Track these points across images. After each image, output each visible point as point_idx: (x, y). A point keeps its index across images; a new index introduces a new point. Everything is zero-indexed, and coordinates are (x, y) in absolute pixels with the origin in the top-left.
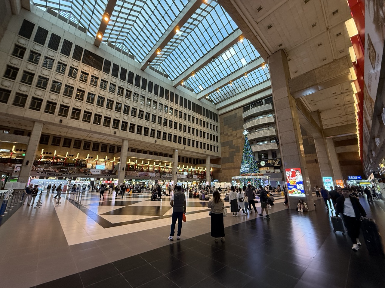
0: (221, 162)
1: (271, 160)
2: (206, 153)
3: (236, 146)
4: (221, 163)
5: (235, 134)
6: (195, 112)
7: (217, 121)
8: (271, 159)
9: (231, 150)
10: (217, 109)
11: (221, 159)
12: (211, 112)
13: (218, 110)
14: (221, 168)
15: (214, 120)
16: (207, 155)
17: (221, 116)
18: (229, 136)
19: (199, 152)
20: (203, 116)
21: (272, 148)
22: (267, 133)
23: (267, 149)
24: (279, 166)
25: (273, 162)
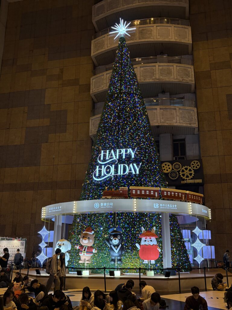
1: (172, 163)
3: (54, 108)
8: (171, 160)
21: (181, 121)
22: (171, 74)
23: (167, 123)
24: (198, 183)
25: (179, 171)
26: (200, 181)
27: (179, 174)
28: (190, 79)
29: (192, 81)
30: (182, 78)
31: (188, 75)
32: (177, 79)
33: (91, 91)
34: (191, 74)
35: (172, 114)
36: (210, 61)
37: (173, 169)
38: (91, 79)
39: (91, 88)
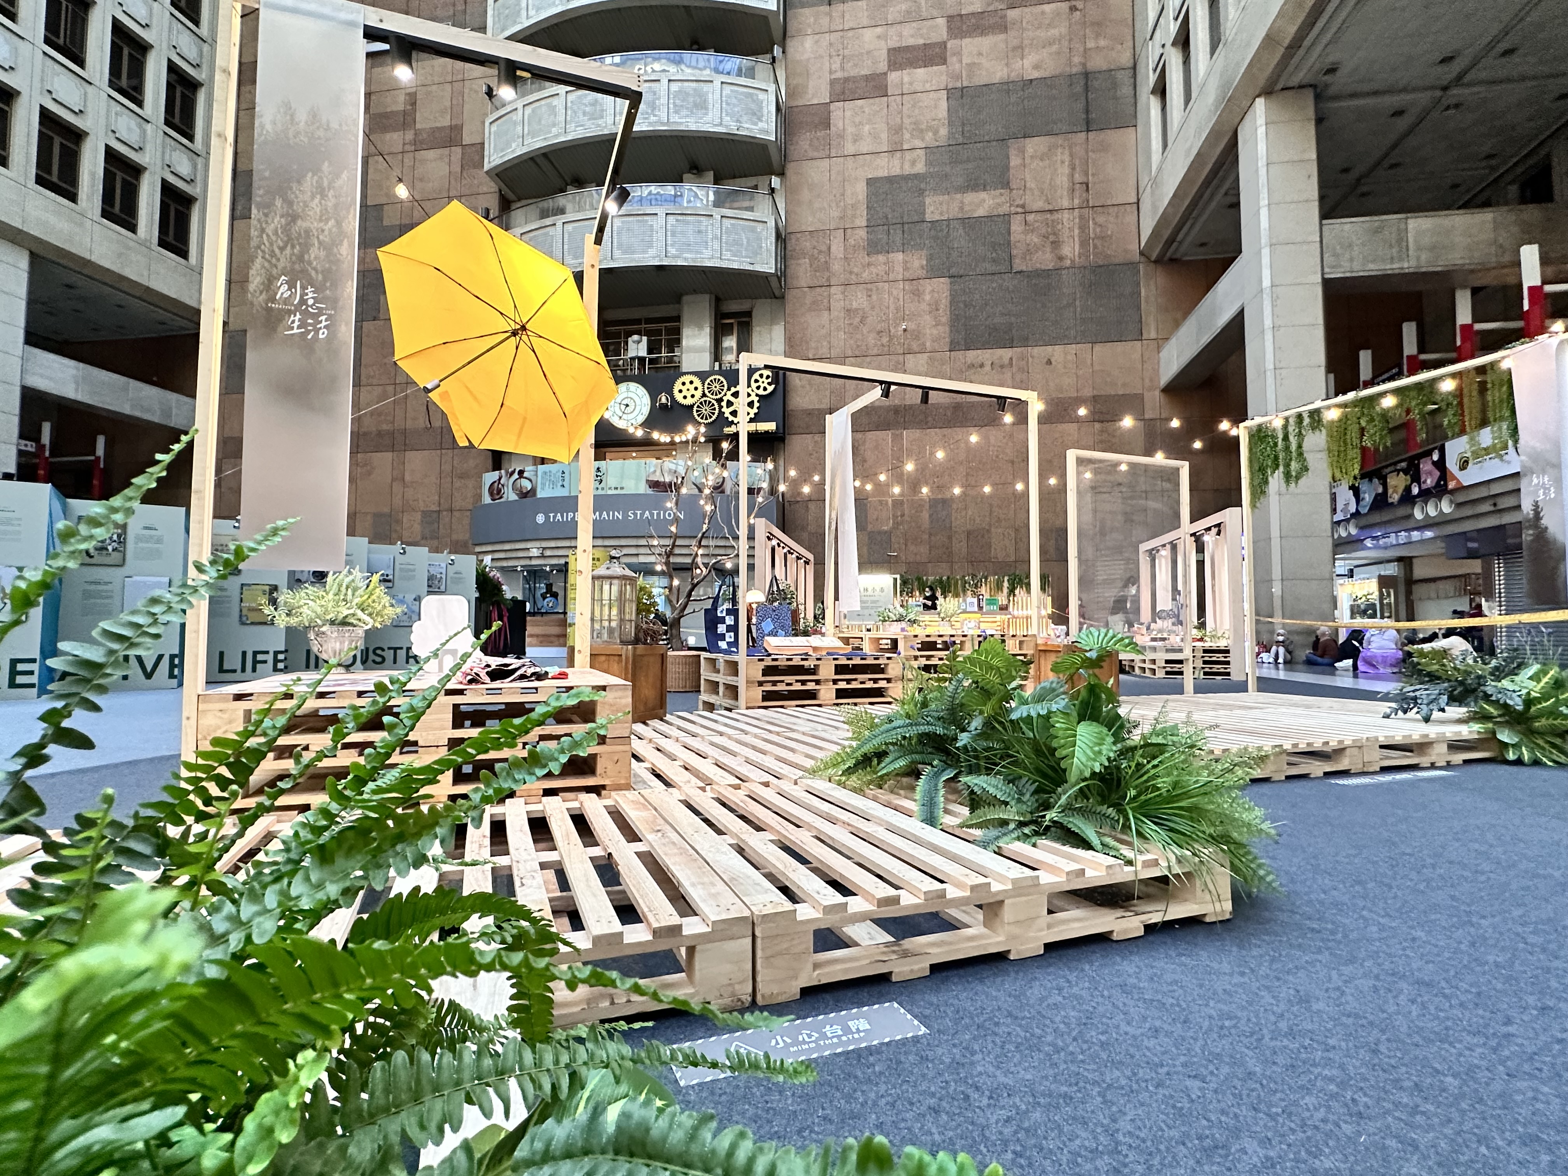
1: (702, 376)
8: (706, 368)
21: (727, 255)
22: (706, 109)
23: (686, 259)
24: (767, 432)
25: (720, 401)
26: (771, 426)
27: (721, 407)
28: (761, 125)
29: (767, 132)
30: (738, 121)
31: (757, 115)
32: (721, 124)
33: (486, 160)
34: (765, 111)
35: (699, 232)
36: (831, 72)
37: (704, 395)
38: (487, 124)
39: (486, 153)
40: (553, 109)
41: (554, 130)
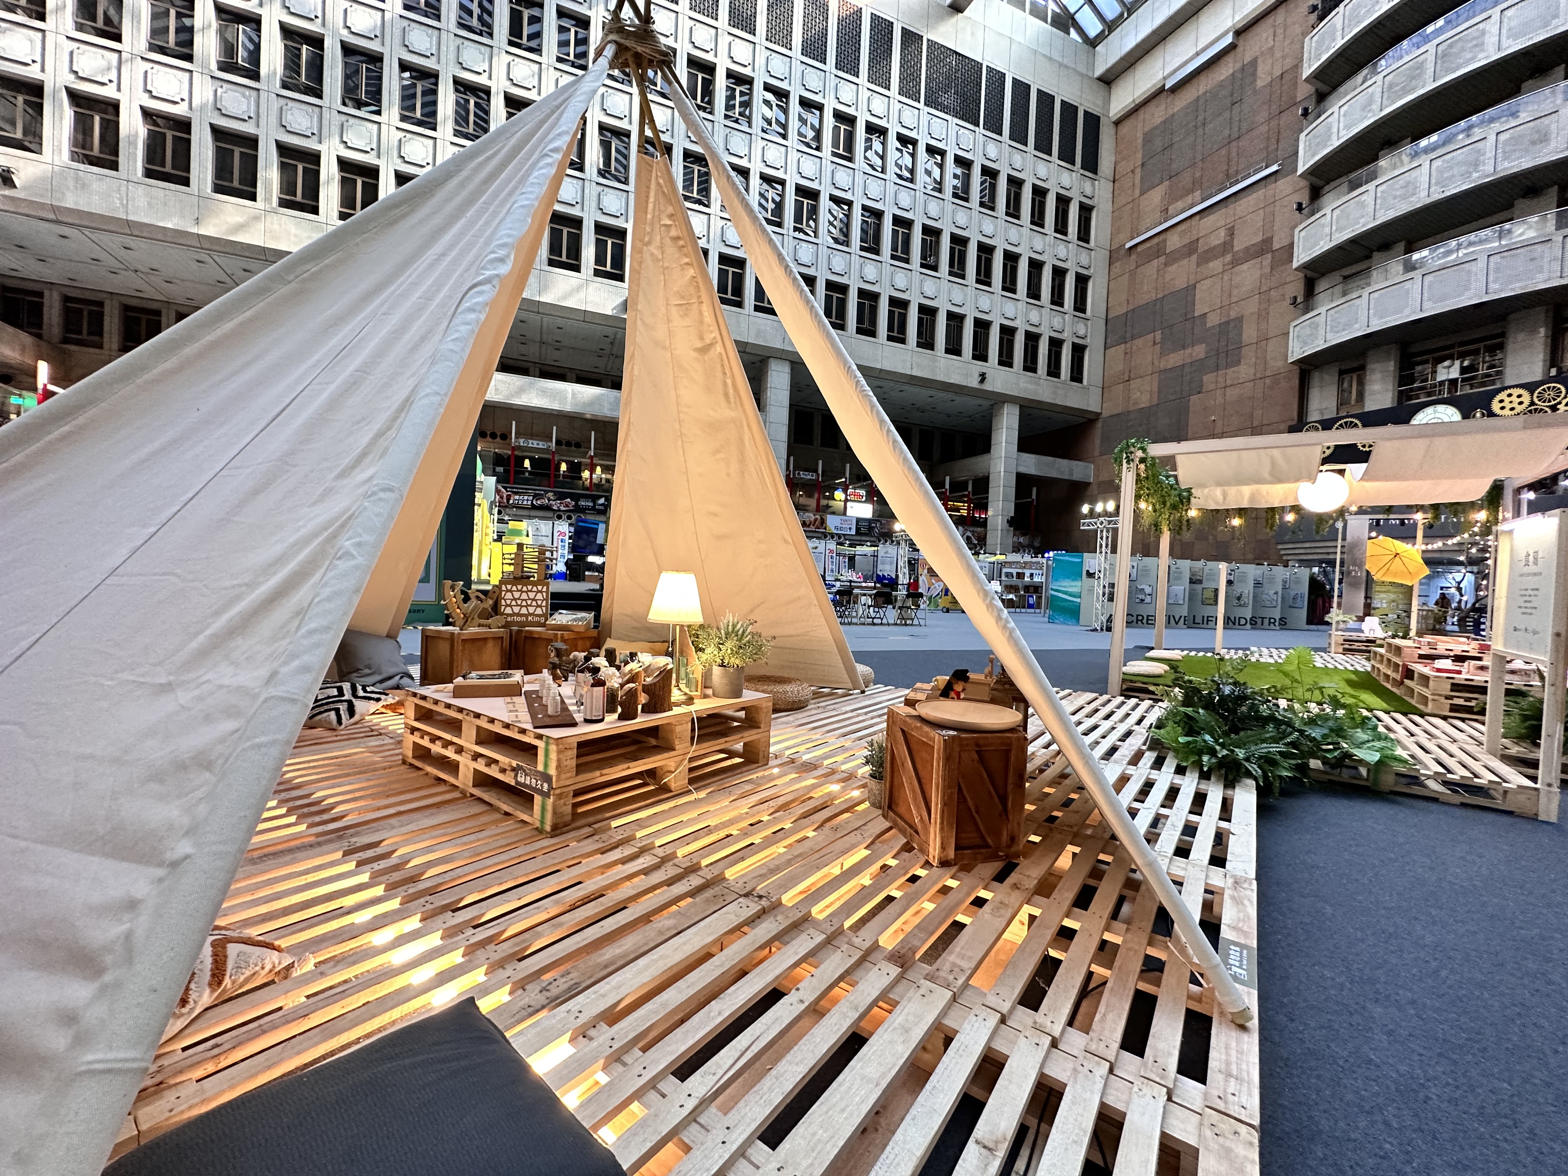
0: (1097, 442)
1: (1530, 387)
2: (988, 386)
3: (1213, 320)
4: (1097, 453)
5: (1222, 233)
6: (921, 105)
7: (1091, 165)
8: (1538, 376)
9: (1174, 359)
10: (1100, 79)
11: (1099, 424)
12: (1052, 98)
13: (1108, 80)
14: (1088, 484)
15: (1067, 156)
16: (1000, 400)
17: (1125, 128)
18: (1173, 258)
19: (941, 377)
20: (981, 129)
23: (1514, 290)
25: (1554, 407)
33: (1295, 260)
35: (1532, 260)
37: (1532, 404)
38: (1297, 231)
39: (1295, 255)
40: (1363, 205)
41: (1362, 221)
